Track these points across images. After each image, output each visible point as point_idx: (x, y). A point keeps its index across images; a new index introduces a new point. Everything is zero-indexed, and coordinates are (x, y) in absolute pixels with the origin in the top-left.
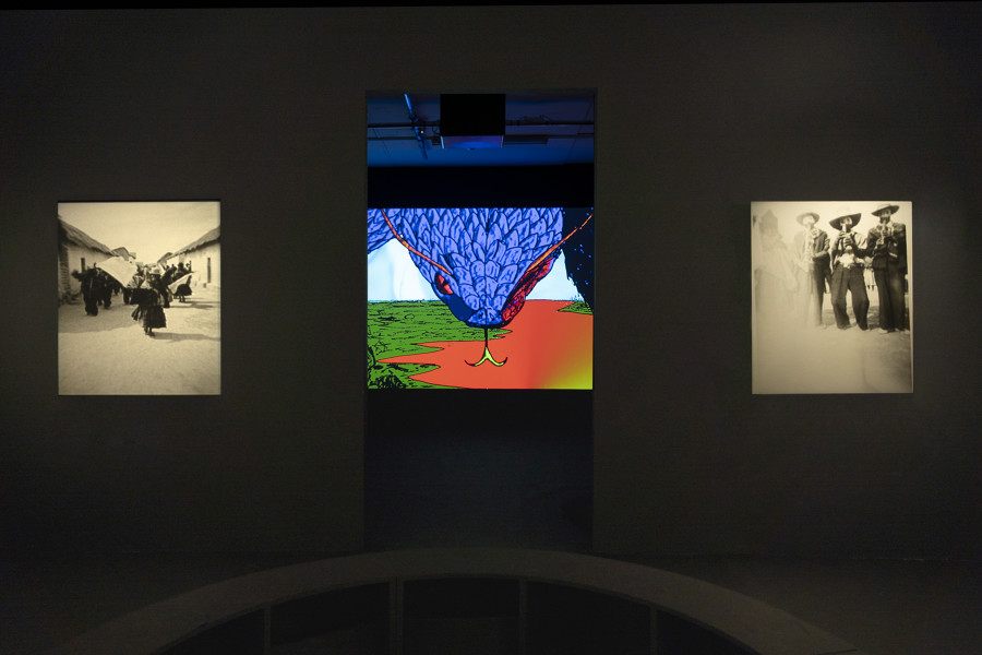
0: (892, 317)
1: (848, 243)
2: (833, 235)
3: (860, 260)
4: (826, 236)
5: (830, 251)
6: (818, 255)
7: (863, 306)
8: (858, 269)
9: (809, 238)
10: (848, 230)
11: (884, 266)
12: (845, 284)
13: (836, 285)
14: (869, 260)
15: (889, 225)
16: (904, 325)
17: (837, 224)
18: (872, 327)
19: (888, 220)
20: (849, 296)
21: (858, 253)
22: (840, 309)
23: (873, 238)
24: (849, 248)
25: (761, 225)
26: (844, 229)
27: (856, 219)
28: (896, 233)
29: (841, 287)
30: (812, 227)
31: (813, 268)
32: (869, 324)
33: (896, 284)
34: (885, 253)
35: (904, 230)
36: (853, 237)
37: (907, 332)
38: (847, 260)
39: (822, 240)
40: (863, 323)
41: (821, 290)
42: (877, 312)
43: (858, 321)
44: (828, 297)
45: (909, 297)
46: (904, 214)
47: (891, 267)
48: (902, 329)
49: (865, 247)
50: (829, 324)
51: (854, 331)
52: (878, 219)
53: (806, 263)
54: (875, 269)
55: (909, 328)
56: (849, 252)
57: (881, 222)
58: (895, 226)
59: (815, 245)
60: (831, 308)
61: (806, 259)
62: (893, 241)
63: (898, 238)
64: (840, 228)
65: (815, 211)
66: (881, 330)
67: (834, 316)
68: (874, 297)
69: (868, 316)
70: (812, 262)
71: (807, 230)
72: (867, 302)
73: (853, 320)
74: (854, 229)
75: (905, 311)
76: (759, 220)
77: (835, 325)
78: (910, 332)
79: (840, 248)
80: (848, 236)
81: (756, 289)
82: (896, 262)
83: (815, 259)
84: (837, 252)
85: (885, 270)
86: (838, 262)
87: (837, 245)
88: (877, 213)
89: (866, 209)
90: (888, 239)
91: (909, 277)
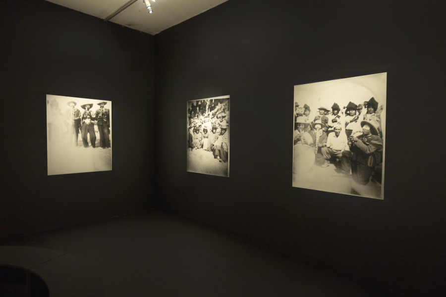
0: (104, 143)
1: (88, 115)
2: (82, 111)
3: (92, 122)
4: (79, 111)
5: (81, 117)
6: (76, 118)
7: (94, 139)
8: (92, 125)
9: (72, 112)
10: (88, 110)
11: (101, 124)
12: (87, 130)
13: (83, 131)
14: (96, 122)
15: (104, 109)
16: (109, 146)
17: (84, 107)
18: (97, 147)
19: (103, 107)
20: (88, 135)
21: (92, 119)
22: (85, 140)
23: (97, 114)
24: (89, 116)
25: (51, 104)
26: (87, 109)
27: (91, 106)
28: (106, 112)
29: (85, 131)
30: (74, 107)
31: (74, 124)
32: (96, 145)
33: (106, 131)
34: (101, 119)
35: (109, 112)
36: (90, 112)
37: (110, 148)
38: (88, 121)
39: (77, 113)
40: (94, 145)
41: (77, 132)
42: (99, 141)
43: (92, 145)
44: (80, 135)
45: (110, 136)
46: (108, 105)
47: (104, 124)
48: (108, 147)
49: (94, 116)
50: (80, 146)
51: (90, 148)
52: (99, 106)
53: (71, 122)
54: (98, 125)
55: (110, 147)
56: (89, 118)
57: (101, 107)
58: (106, 110)
59: (75, 115)
60: (81, 139)
61: (71, 120)
62: (105, 115)
63: (106, 114)
64: (85, 109)
65: (75, 101)
66: (100, 148)
67: (82, 142)
68: (98, 135)
69: (96, 142)
70: (73, 121)
71: (72, 109)
72: (95, 138)
73: (90, 144)
74: (90, 110)
75: (109, 141)
76: (50, 102)
77: (83, 146)
78: (111, 148)
79: (85, 116)
80: (88, 112)
81: (49, 131)
82: (106, 123)
83: (75, 120)
84: (83, 118)
85: (102, 126)
86: (84, 122)
87: (84, 115)
88: (99, 104)
89: (95, 102)
90: (103, 114)
91: (110, 128)
